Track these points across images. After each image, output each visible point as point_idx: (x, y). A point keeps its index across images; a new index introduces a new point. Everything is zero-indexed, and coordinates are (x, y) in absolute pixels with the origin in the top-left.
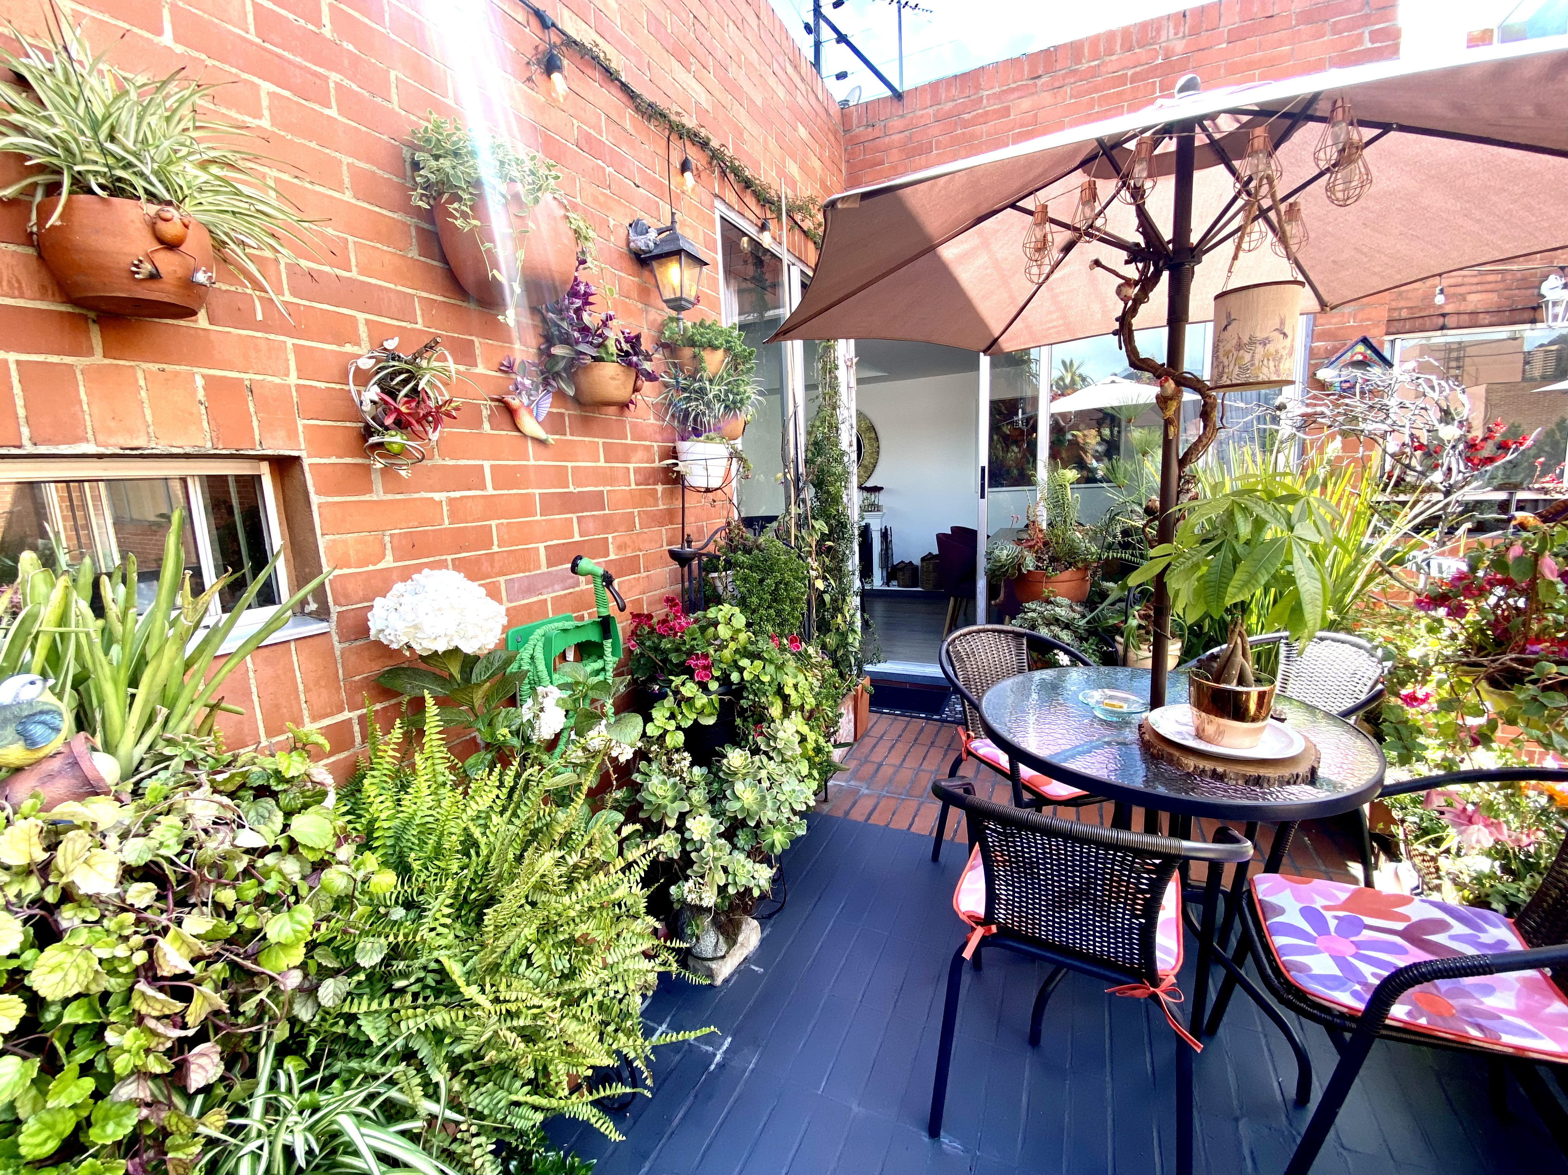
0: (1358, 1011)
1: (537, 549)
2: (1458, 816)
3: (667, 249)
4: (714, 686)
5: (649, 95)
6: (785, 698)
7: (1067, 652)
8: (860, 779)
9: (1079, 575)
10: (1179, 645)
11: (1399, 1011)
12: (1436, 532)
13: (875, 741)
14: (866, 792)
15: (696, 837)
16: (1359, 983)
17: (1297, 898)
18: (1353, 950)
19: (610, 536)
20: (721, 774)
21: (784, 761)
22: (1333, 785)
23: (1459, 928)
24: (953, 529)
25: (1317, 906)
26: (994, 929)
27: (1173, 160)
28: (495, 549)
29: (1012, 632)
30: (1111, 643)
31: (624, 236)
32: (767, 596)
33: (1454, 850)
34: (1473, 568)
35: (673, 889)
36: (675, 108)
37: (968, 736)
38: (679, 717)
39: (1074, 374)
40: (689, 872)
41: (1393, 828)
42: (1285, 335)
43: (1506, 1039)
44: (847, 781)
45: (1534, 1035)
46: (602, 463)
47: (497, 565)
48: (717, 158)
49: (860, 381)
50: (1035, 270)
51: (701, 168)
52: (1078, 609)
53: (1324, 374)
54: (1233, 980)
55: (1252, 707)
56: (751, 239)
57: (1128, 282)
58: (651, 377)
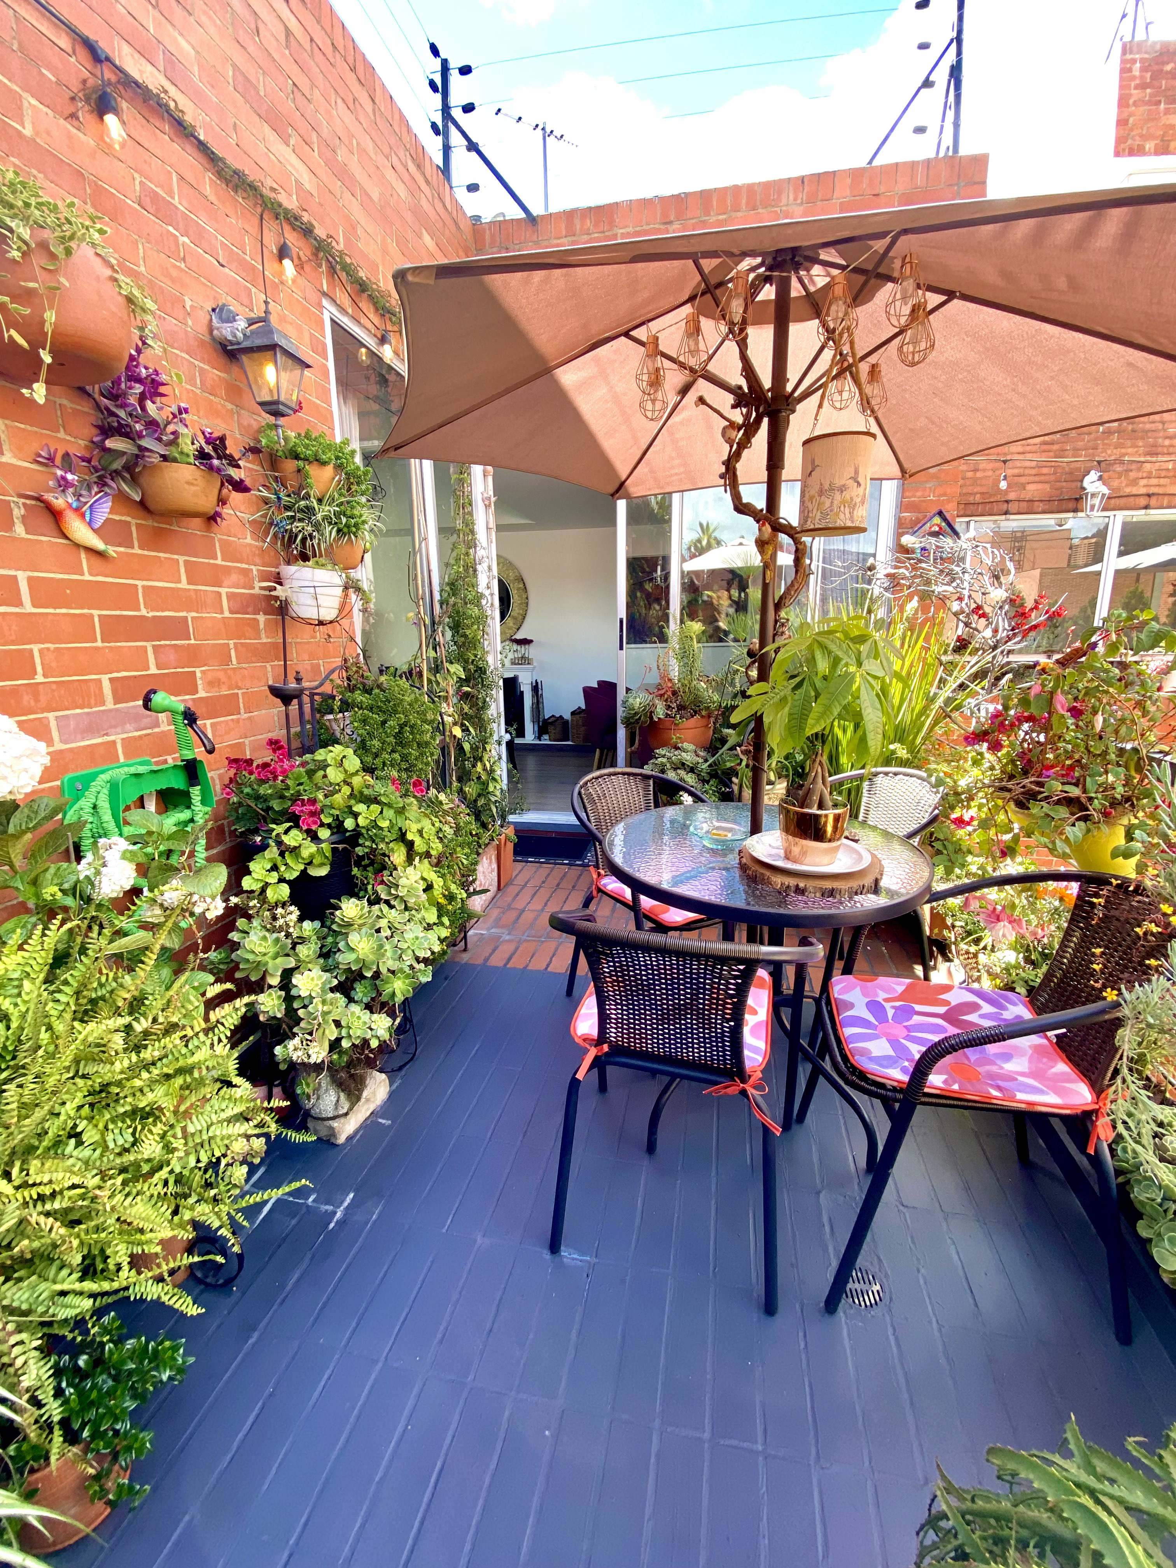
0: (903, 1083)
1: (99, 681)
2: (989, 916)
3: (258, 342)
4: (324, 834)
5: (234, 161)
6: (410, 845)
7: (691, 794)
8: (503, 927)
9: (703, 722)
10: (785, 784)
11: (936, 1080)
12: (985, 683)
13: (517, 889)
14: (507, 938)
15: (303, 994)
16: (908, 1060)
17: (865, 994)
18: (905, 1033)
19: (198, 671)
20: (334, 927)
21: (406, 908)
22: (891, 893)
23: (987, 1008)
24: (600, 683)
25: (880, 999)
26: (606, 1047)
27: (772, 309)
28: (39, 678)
29: (641, 775)
30: (728, 784)
31: (205, 321)
32: (391, 739)
33: (989, 948)
34: (1006, 708)
35: (278, 1050)
36: (269, 182)
37: (599, 874)
38: (283, 868)
39: (709, 537)
40: (295, 1030)
41: (946, 933)
42: (859, 484)
43: (1020, 1096)
44: (489, 929)
45: (1042, 1092)
46: (184, 584)
47: (43, 698)
48: (325, 251)
49: (500, 528)
50: (649, 405)
51: (304, 258)
52: (702, 754)
53: (908, 540)
54: (817, 1072)
55: (829, 829)
56: (371, 353)
57: (732, 425)
58: (240, 486)
